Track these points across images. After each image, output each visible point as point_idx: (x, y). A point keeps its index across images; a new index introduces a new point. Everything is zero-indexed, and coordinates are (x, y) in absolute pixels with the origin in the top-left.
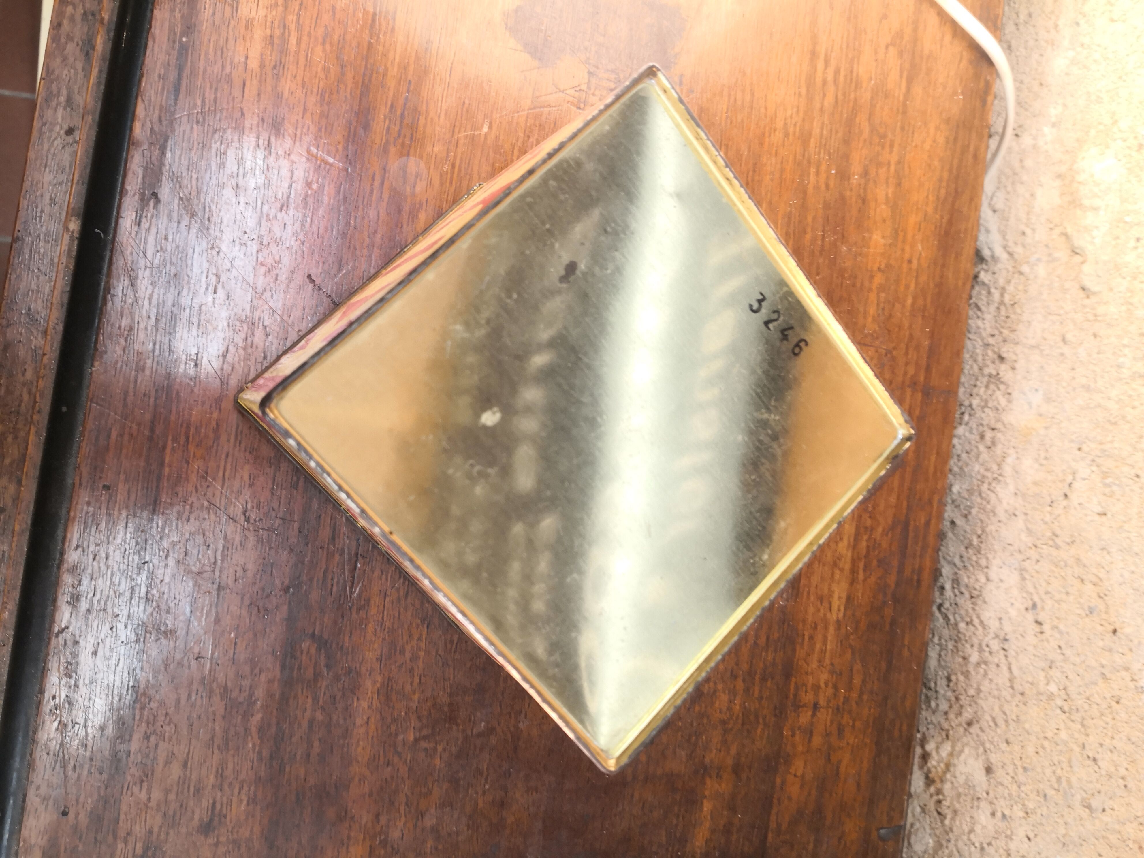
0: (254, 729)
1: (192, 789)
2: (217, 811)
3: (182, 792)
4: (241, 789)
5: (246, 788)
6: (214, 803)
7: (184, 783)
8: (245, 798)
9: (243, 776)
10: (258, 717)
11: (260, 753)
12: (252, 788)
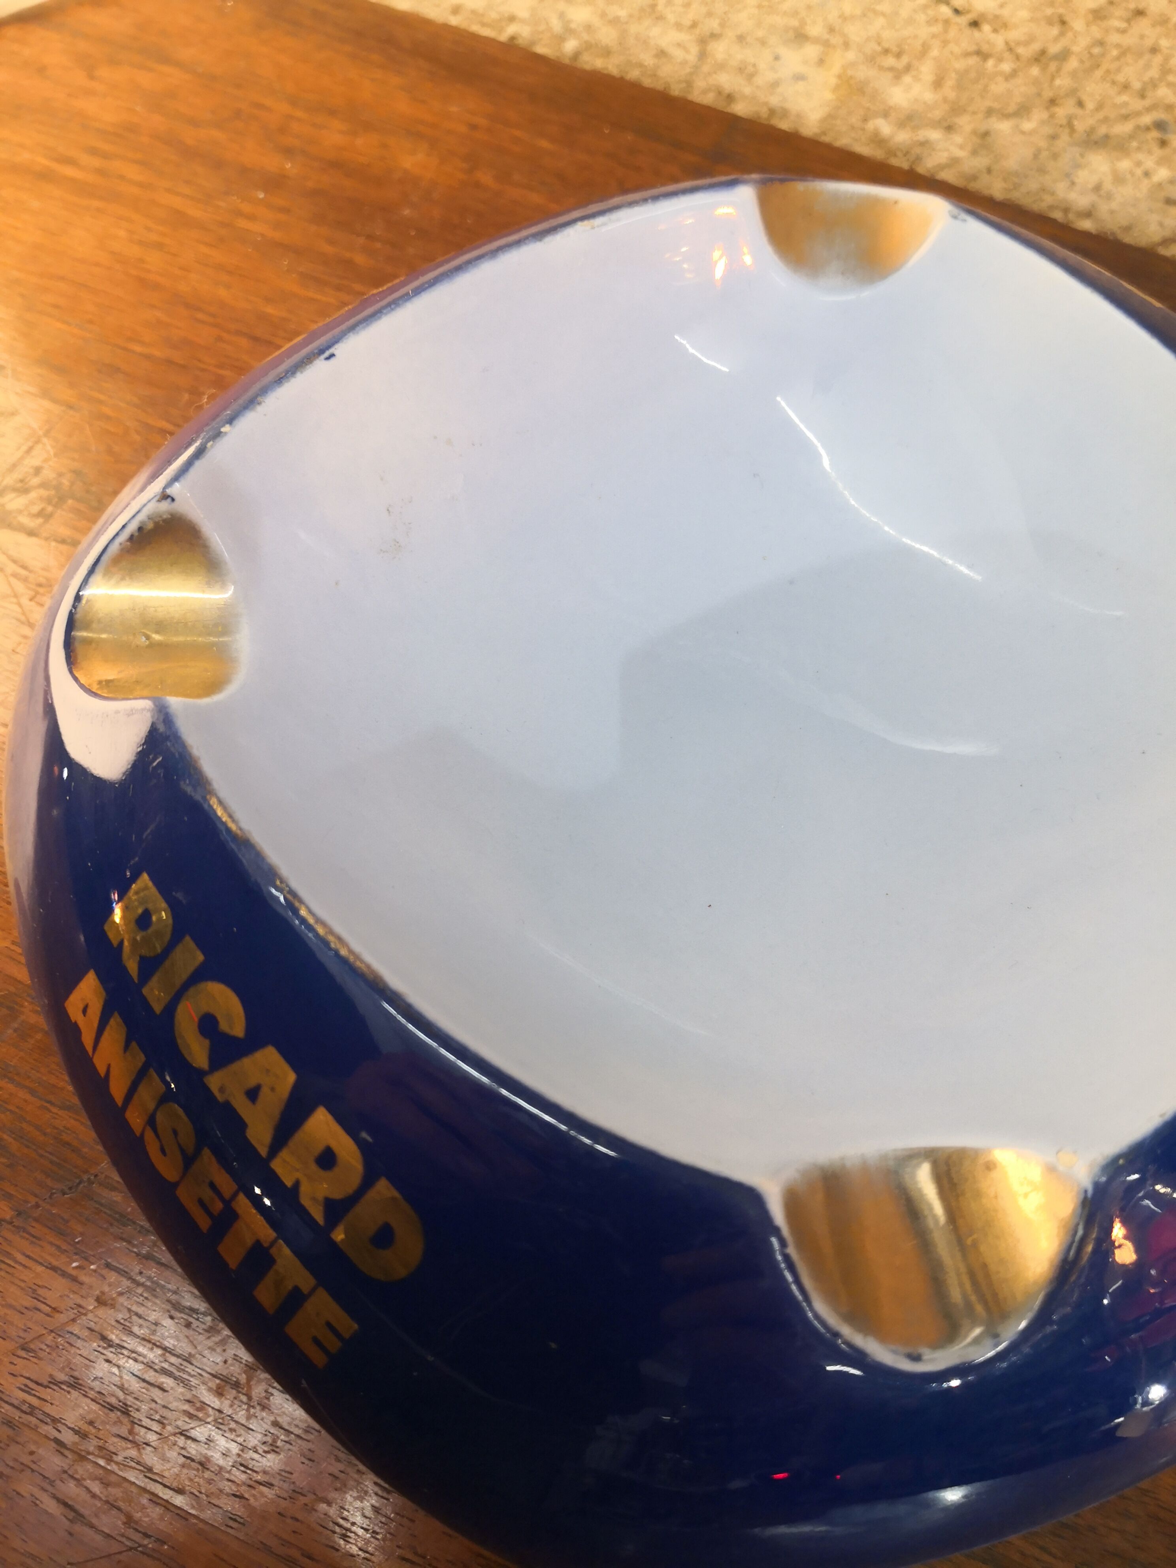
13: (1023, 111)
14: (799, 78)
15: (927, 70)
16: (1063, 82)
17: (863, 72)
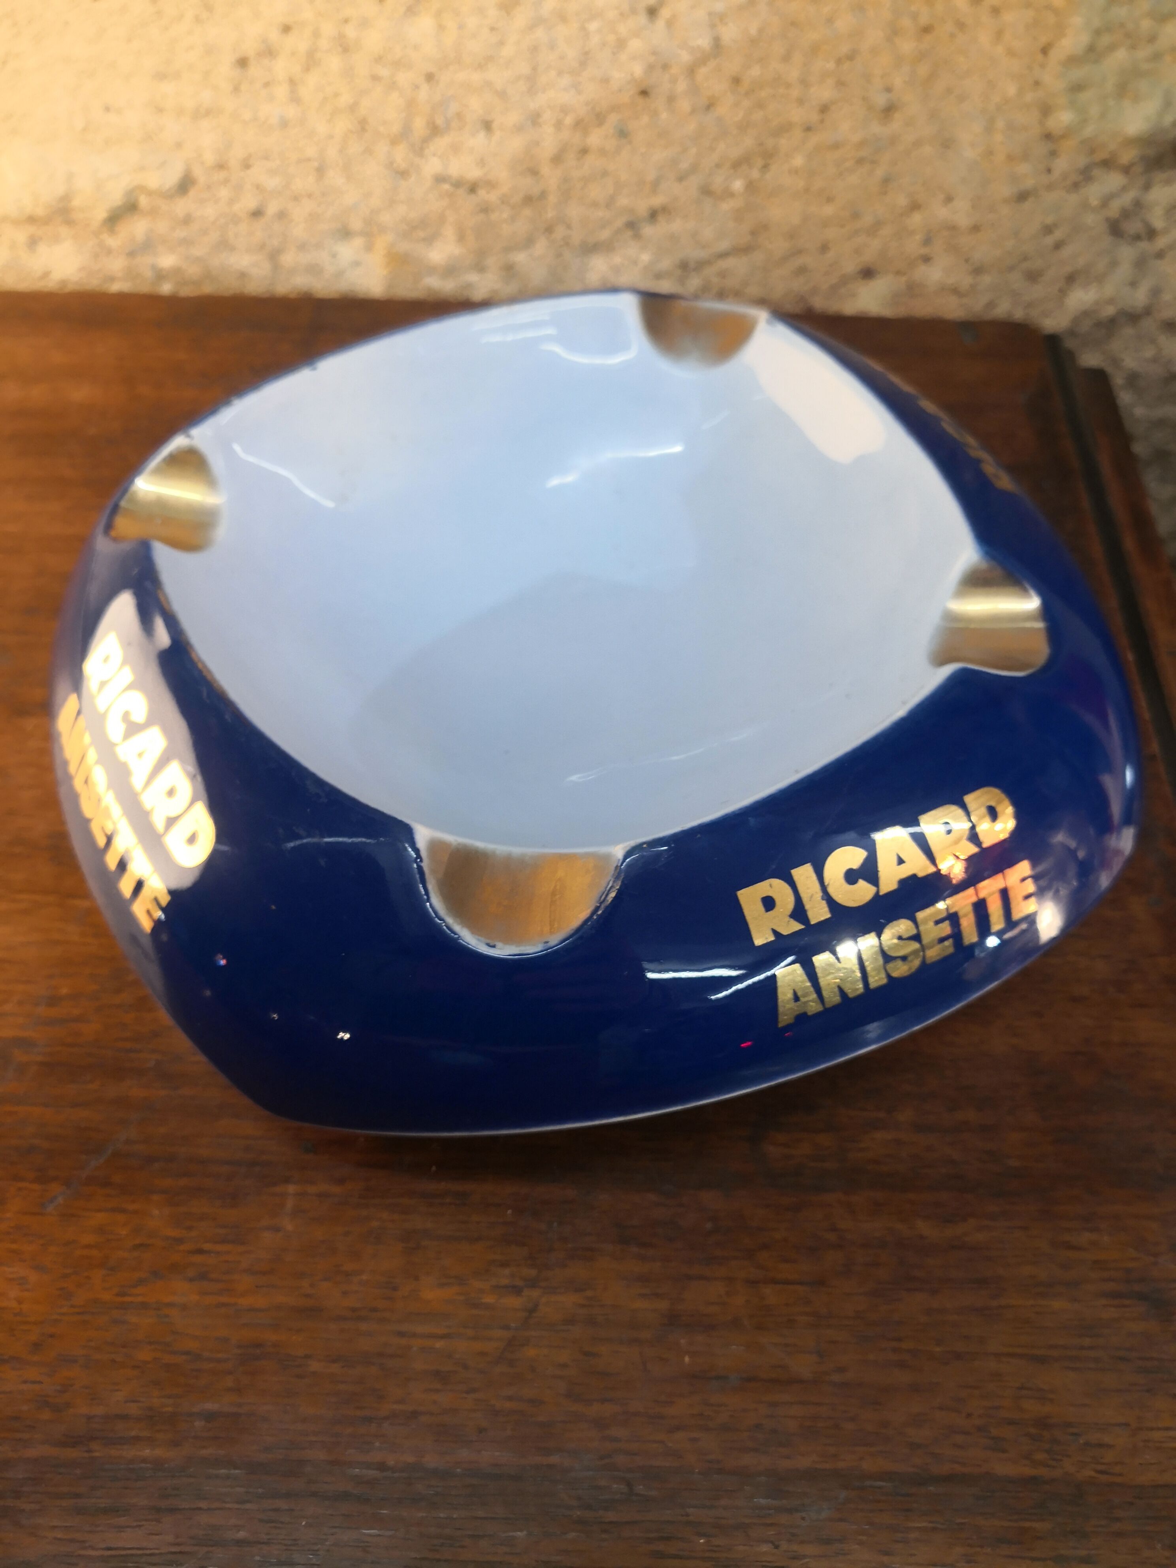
13: (529, 242)
14: (357, 264)
15: (449, 232)
16: (550, 214)
17: (404, 246)
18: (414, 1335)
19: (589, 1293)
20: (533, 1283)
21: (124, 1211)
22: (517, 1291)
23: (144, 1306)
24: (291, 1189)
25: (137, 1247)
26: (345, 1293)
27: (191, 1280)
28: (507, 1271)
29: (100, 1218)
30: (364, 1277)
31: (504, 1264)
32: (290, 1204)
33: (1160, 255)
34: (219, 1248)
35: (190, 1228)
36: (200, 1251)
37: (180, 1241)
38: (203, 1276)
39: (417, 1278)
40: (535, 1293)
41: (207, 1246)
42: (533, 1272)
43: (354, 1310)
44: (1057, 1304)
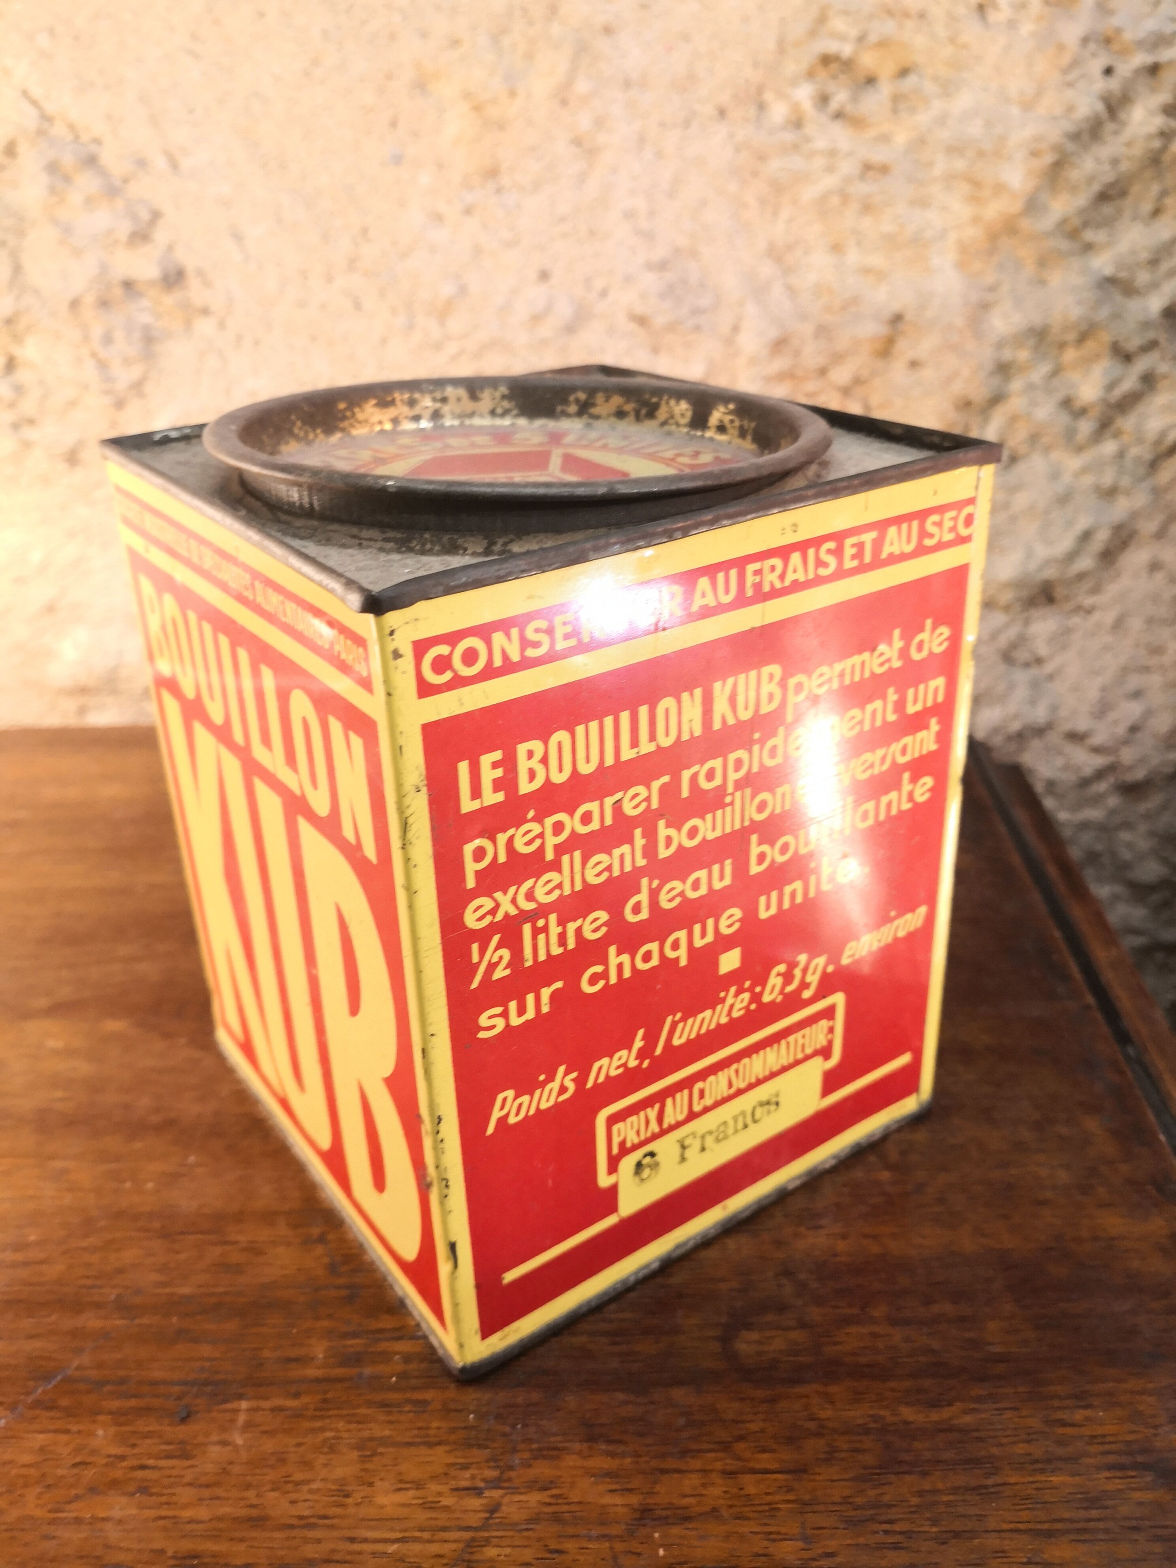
0: (935, 1416)
1: (1094, 1513)
2: (1124, 1460)
3: (1106, 1531)
4: (1063, 1424)
5: (1060, 1415)
6: (1111, 1467)
7: (1084, 1530)
8: (1079, 1415)
9: (1035, 1423)
10: (908, 1413)
11: (979, 1399)
12: (1056, 1403)
18: (365, 1540)
19: (555, 1492)
20: (495, 1484)
21: (67, 1432)
22: (478, 1492)
23: (78, 1521)
24: (244, 1405)
25: (75, 1465)
26: (293, 1502)
27: (132, 1495)
28: (467, 1474)
29: (41, 1439)
30: (314, 1486)
31: (465, 1467)
32: (242, 1418)
33: (1051, 677)
34: (162, 1463)
35: (134, 1446)
36: (143, 1467)
37: (122, 1458)
38: (144, 1490)
39: (371, 1484)
40: (496, 1494)
41: (151, 1462)
42: (494, 1473)
43: (301, 1518)
44: (1055, 1479)
